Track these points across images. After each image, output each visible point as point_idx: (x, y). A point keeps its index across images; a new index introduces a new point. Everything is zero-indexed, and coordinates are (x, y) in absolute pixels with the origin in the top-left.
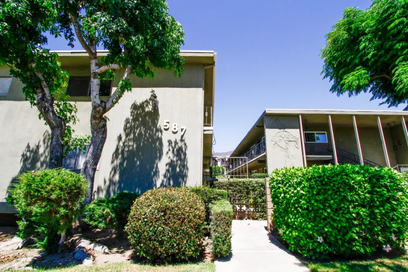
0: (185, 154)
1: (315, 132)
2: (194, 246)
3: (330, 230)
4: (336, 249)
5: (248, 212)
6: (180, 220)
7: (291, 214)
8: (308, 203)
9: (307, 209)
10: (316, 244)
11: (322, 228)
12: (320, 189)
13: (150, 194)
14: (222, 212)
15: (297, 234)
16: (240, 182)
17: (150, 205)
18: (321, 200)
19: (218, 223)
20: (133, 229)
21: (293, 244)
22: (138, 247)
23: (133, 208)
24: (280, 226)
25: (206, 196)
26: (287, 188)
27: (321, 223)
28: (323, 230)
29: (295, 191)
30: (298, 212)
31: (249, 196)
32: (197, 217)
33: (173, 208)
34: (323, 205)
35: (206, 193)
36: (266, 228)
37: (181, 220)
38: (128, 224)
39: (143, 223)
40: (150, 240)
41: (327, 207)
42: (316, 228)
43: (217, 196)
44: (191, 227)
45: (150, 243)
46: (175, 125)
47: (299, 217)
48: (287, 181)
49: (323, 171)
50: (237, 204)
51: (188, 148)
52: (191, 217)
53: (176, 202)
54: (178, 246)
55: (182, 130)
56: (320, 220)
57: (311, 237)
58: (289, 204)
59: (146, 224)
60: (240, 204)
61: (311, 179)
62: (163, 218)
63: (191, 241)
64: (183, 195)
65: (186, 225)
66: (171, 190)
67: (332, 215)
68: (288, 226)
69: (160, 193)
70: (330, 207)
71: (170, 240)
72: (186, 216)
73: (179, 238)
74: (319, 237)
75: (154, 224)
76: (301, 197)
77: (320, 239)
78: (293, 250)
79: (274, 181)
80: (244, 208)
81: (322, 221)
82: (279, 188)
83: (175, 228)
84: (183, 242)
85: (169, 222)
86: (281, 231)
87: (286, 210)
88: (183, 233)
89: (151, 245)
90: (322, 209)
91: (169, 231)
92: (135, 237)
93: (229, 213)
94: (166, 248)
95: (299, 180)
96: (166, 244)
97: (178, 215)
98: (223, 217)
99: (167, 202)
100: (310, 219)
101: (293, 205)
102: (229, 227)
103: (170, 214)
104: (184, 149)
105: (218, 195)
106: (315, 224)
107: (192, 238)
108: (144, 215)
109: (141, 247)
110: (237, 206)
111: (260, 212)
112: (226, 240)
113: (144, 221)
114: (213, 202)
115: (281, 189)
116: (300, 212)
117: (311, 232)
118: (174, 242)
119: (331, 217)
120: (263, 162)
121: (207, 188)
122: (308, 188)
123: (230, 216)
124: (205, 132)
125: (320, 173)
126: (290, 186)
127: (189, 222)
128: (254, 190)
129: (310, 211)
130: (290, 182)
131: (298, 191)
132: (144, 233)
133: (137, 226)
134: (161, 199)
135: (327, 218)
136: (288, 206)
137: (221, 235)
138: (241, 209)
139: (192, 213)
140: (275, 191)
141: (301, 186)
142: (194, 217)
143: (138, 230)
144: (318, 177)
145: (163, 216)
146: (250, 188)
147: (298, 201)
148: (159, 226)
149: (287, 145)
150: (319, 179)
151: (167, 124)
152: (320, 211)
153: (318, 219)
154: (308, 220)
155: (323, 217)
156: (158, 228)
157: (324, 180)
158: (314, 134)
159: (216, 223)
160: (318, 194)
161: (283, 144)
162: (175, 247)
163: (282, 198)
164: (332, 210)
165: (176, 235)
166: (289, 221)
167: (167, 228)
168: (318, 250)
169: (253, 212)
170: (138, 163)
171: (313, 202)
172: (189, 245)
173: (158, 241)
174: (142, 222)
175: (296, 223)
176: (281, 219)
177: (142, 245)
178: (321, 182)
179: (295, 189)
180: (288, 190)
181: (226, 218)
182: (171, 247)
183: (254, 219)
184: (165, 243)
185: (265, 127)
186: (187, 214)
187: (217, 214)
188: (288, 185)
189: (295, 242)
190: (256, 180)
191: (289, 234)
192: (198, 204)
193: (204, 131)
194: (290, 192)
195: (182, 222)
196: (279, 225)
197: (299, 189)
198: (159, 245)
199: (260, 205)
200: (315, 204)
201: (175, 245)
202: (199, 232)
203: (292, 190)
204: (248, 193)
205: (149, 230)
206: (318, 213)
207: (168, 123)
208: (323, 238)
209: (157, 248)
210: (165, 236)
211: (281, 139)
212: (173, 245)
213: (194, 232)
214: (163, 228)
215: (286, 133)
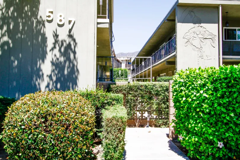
0: (75, 53)
1: (237, 28)
2: (81, 154)
3: (231, 135)
4: (236, 154)
5: (150, 119)
6: (63, 126)
7: (192, 119)
8: (211, 107)
9: (209, 113)
10: (215, 150)
11: (223, 133)
12: (225, 92)
13: (28, 98)
14: (114, 117)
15: (196, 139)
16: (141, 86)
17: (28, 111)
18: (224, 103)
19: (109, 129)
20: (10, 138)
21: (192, 150)
22: (16, 157)
23: (8, 114)
24: (181, 132)
25: (99, 101)
26: (189, 91)
27: (222, 128)
28: (224, 135)
29: (198, 94)
30: (199, 117)
31: (152, 101)
32: (85, 123)
33: (55, 114)
34: (226, 109)
35: (98, 98)
36: (168, 135)
37: (65, 126)
38: (3, 132)
39: (21, 131)
40: (29, 148)
41: (230, 111)
42: (217, 133)
43: (111, 101)
44: (78, 134)
45: (30, 152)
46: (61, 16)
47: (200, 123)
48: (190, 83)
49: (231, 72)
50: (138, 111)
51: (78, 45)
52: (77, 123)
53: (59, 107)
54: (63, 154)
55: (70, 22)
56: (221, 125)
57: (211, 143)
58: (190, 109)
59: (23, 132)
60: (140, 110)
61: (216, 80)
62: (44, 125)
63: (77, 149)
64: (69, 100)
65: (71, 132)
66: (54, 94)
67: (235, 119)
68: (188, 132)
69: (40, 98)
70: (234, 111)
71: (54, 148)
72: (71, 122)
73: (64, 146)
74: (219, 142)
75: (33, 131)
76: (203, 101)
77: (220, 145)
78: (191, 157)
79: (176, 84)
80: (146, 115)
81: (224, 126)
82: (182, 91)
83: (59, 135)
84: (68, 150)
85: (51, 129)
86: (181, 138)
87: (187, 115)
88: (69, 141)
89: (31, 154)
90: (225, 113)
91: (51, 138)
92: (12, 146)
93: (121, 118)
94: (48, 156)
95: (203, 82)
96: (49, 152)
97: (61, 121)
98: (115, 122)
99: (48, 106)
100: (211, 124)
101: (195, 109)
102: (121, 133)
103: (52, 120)
104: (73, 47)
105: (112, 99)
106: (216, 129)
107: (79, 146)
108: (21, 122)
109: (19, 157)
110: (138, 113)
111: (164, 119)
112: (117, 147)
113: (21, 129)
114: (106, 107)
115: (183, 93)
116: (202, 117)
117: (211, 138)
118: (57, 150)
119: (234, 121)
120: (172, 63)
121: (101, 93)
122: (212, 91)
123: (122, 122)
124: (99, 26)
125: (227, 75)
126: (193, 89)
127: (75, 128)
128: (157, 95)
129: (212, 116)
130: (193, 84)
131: (201, 94)
132: (21, 141)
133: (13, 134)
134: (41, 104)
135: (230, 123)
136: (189, 111)
137: (112, 142)
138: (142, 116)
139: (78, 118)
140: (177, 95)
141: (205, 89)
142: (81, 123)
143: (15, 139)
144: (224, 78)
145: (44, 122)
146: (153, 93)
147: (200, 105)
148: (39, 133)
149: (201, 43)
150: (225, 81)
151: (50, 14)
152: (223, 115)
153: (220, 124)
154: (209, 125)
155: (225, 121)
156: (37, 135)
157: (230, 82)
158: (235, 30)
159: (107, 130)
160: (222, 97)
161: (196, 42)
162: (59, 155)
163: (184, 102)
164: (236, 115)
165: (59, 142)
166: (190, 126)
167: (49, 136)
168: (217, 155)
169: (156, 119)
170: (16, 62)
171: (216, 105)
172: (75, 153)
173: (39, 150)
174: (19, 130)
175: (196, 128)
176: (182, 125)
177: (20, 154)
178: (227, 84)
179: (198, 92)
180: (190, 94)
181: (118, 123)
182: (55, 156)
183: (156, 126)
184: (47, 151)
185: (177, 21)
186: (73, 120)
187: (108, 120)
188: (191, 87)
189: (195, 148)
190: (161, 83)
191: (188, 140)
192: (86, 108)
193: (98, 23)
194: (193, 96)
195: (67, 129)
196: (179, 131)
197: (202, 92)
198: (41, 153)
199: (164, 111)
200: (218, 108)
201: (59, 153)
202: (87, 139)
203: (195, 94)
204: (150, 98)
205: (28, 138)
206: (220, 118)
207: (52, 12)
208: (223, 143)
209: (38, 156)
210: (47, 144)
211: (195, 35)
212: (57, 154)
213: (81, 139)
214: (44, 136)
215: (201, 29)
